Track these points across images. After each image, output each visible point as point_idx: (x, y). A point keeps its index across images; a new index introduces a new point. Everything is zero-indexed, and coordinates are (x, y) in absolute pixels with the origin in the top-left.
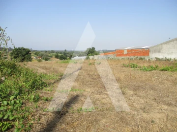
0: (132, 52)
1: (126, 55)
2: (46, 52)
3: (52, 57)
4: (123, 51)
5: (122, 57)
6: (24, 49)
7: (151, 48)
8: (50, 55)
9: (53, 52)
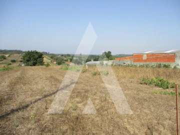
0: (153, 57)
1: (145, 61)
2: (62, 55)
3: (67, 61)
4: (142, 56)
5: (142, 64)
6: (37, 53)
7: (177, 52)
8: (65, 59)
9: (69, 55)
